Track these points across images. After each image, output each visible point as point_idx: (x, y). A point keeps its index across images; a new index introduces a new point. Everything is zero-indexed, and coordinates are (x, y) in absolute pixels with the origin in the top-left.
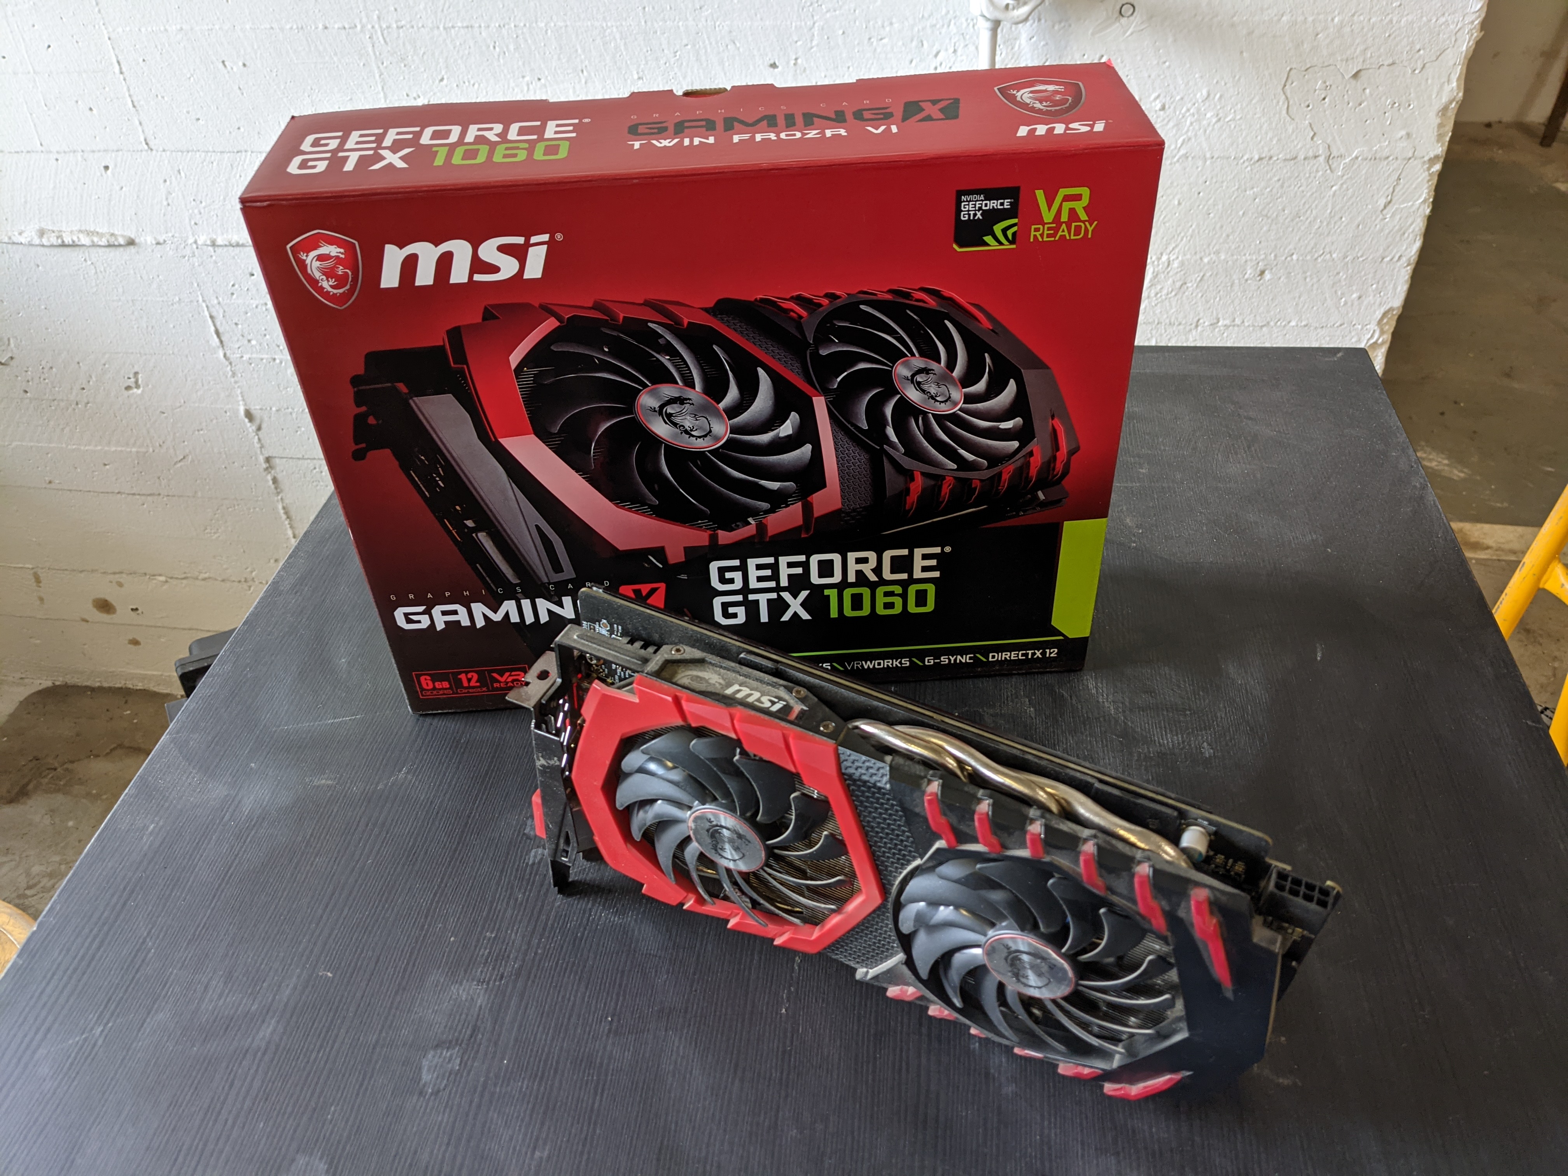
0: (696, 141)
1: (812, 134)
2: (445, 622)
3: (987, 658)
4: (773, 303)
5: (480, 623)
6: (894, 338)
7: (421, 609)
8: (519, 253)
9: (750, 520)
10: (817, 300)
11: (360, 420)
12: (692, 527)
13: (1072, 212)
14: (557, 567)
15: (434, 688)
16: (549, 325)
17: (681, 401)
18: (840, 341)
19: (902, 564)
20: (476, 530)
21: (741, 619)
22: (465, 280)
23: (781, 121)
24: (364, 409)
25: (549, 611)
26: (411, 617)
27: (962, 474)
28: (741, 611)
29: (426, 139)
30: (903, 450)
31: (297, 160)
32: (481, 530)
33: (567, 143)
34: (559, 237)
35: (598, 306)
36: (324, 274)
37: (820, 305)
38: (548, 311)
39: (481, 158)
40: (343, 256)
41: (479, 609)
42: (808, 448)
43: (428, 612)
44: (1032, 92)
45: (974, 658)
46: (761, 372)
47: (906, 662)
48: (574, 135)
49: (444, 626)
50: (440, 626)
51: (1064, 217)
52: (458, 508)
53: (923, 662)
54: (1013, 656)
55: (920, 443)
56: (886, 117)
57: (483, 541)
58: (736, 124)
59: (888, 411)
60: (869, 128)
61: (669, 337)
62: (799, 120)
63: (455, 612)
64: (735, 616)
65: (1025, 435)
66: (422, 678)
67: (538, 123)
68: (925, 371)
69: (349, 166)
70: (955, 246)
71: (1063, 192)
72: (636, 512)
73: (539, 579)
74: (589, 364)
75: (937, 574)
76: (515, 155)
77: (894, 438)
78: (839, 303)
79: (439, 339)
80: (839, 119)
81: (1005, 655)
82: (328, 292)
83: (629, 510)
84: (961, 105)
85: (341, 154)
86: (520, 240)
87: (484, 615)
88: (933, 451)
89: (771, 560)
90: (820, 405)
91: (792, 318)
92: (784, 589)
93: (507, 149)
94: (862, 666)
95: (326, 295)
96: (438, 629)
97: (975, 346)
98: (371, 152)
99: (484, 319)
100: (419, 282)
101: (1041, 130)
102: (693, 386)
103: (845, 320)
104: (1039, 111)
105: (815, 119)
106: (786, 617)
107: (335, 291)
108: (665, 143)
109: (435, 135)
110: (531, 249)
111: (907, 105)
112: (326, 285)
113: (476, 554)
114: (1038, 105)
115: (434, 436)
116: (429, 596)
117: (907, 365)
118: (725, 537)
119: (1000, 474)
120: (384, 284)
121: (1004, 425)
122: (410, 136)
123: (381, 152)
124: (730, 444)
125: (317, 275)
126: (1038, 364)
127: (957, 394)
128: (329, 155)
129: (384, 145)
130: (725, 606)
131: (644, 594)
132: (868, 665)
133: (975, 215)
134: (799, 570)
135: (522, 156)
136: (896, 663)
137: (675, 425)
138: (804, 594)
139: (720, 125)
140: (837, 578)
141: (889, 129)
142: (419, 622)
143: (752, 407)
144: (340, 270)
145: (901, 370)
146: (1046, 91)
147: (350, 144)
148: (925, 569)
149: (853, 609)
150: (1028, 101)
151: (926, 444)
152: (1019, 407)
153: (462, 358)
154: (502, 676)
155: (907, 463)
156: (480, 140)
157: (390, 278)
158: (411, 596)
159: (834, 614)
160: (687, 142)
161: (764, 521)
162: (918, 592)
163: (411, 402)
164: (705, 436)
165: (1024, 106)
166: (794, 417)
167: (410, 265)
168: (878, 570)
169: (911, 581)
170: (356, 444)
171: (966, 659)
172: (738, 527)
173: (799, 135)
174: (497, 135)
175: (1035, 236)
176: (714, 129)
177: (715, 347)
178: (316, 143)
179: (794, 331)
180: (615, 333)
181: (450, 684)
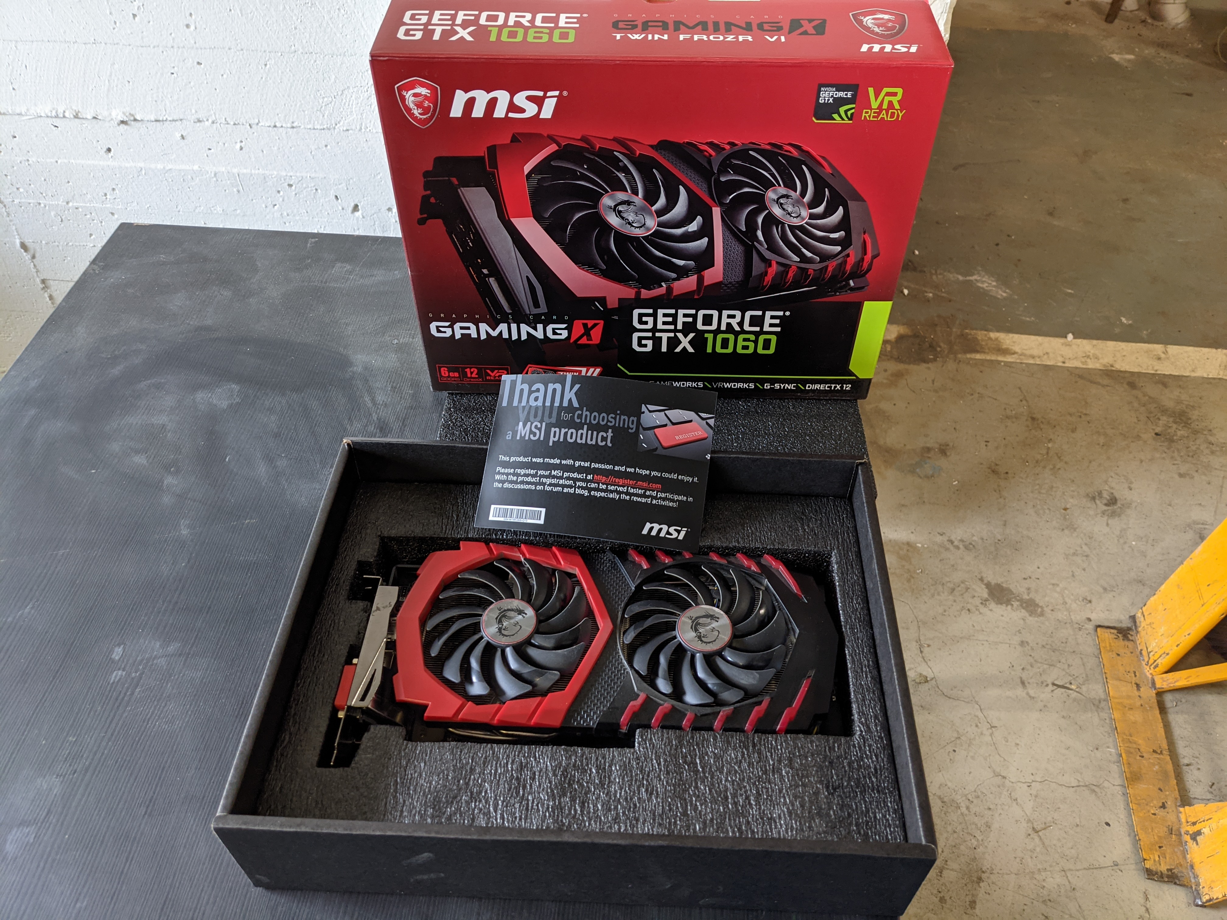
0: (656, 37)
1: (730, 38)
2: (462, 334)
3: (805, 387)
4: (695, 146)
5: (483, 336)
6: (769, 174)
7: (447, 324)
8: (539, 102)
9: (663, 284)
10: (722, 145)
11: (425, 199)
12: (625, 285)
13: (891, 104)
14: (536, 305)
15: (449, 376)
16: (553, 148)
17: (628, 203)
18: (734, 173)
19: (757, 321)
20: (489, 276)
21: (649, 348)
22: (503, 116)
23: (711, 26)
24: (429, 192)
25: (528, 333)
26: (440, 329)
27: (803, 265)
28: (650, 343)
29: (483, 21)
30: (766, 246)
31: (402, 30)
32: (492, 277)
33: (574, 31)
34: (565, 93)
35: (584, 139)
36: (416, 105)
37: (724, 149)
38: (552, 139)
39: (519, 38)
40: (429, 95)
41: (484, 327)
42: (706, 240)
43: (451, 326)
44: (873, 19)
45: (797, 387)
46: (681, 188)
47: (752, 386)
48: (577, 25)
49: (460, 336)
50: (458, 336)
51: (885, 106)
52: (479, 261)
53: (763, 386)
54: (822, 387)
55: (778, 242)
56: (778, 29)
57: (492, 283)
58: (681, 26)
59: (760, 220)
60: (767, 37)
61: (626, 162)
62: (722, 26)
63: (468, 328)
64: (645, 346)
65: (845, 243)
66: (442, 369)
67: (554, 15)
68: (787, 196)
69: (436, 37)
70: (814, 119)
71: (886, 90)
72: (591, 273)
73: (524, 311)
74: (574, 175)
75: (778, 329)
76: (541, 38)
77: (761, 238)
78: (736, 148)
79: (482, 152)
80: (748, 28)
81: (817, 386)
82: (417, 117)
83: (587, 271)
84: (827, 25)
85: (430, 27)
86: (541, 94)
87: (487, 331)
88: (786, 249)
89: (673, 311)
90: (717, 212)
91: (705, 156)
92: (679, 331)
93: (536, 32)
94: (723, 386)
95: (415, 119)
96: (457, 338)
97: (820, 183)
98: (449, 28)
99: (511, 141)
100: (474, 115)
101: (876, 48)
102: (637, 195)
103: (739, 160)
104: (877, 34)
105: (733, 27)
106: (678, 350)
107: (421, 117)
108: (636, 37)
109: (489, 18)
110: (547, 100)
111: (793, 21)
112: (416, 112)
113: (486, 291)
114: (876, 29)
115: (471, 213)
116: (454, 316)
117: (775, 191)
118: (645, 294)
119: (827, 267)
120: (452, 115)
121: (833, 236)
122: (473, 18)
123: (455, 28)
124: (656, 234)
125: (412, 106)
126: (858, 198)
127: (805, 213)
128: (422, 27)
129: (457, 23)
130: (640, 339)
131: (589, 326)
132: (727, 385)
133: (829, 100)
134: (690, 320)
135: (545, 38)
136: (746, 386)
137: (623, 218)
138: (691, 335)
139: (671, 26)
140: (714, 327)
141: (779, 39)
142: (445, 332)
143: (673, 211)
144: (426, 104)
145: (771, 195)
146: (883, 19)
147: (435, 21)
148: (771, 325)
149: (722, 348)
150: (870, 25)
151: (781, 243)
152: (844, 224)
153: (494, 164)
154: (492, 372)
155: (768, 255)
156: (518, 24)
157: (457, 111)
158: (442, 315)
159: (709, 350)
160: (650, 37)
161: (671, 285)
162: (765, 340)
163: (459, 190)
164: (641, 227)
165: (867, 29)
166: (699, 219)
167: (470, 104)
168: (741, 324)
169: (762, 332)
170: (421, 214)
171: (791, 387)
172: (654, 288)
173: (721, 38)
174: (528, 21)
175: (865, 116)
176: (668, 29)
177: (654, 170)
178: (413, 17)
179: (706, 165)
180: (592, 157)
181: (459, 374)
